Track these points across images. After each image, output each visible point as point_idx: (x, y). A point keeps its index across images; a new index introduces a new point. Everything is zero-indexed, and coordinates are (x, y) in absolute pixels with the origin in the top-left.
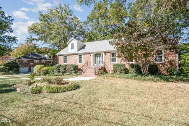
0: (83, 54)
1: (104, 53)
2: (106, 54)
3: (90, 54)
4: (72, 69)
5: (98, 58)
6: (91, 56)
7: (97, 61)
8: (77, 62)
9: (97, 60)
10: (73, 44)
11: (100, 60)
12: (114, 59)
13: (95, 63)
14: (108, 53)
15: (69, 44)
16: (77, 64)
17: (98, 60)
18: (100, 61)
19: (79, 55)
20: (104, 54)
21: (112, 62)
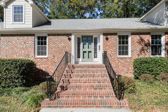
0: (49, 35)
1: (104, 34)
2: (108, 37)
3: (68, 35)
4: (15, 73)
5: (86, 46)
6: (70, 39)
7: (84, 52)
8: (33, 54)
9: (84, 50)
10: (19, 8)
11: (89, 50)
12: (123, 49)
13: (79, 57)
14: (111, 34)
15: (6, 7)
16: (32, 59)
17: (86, 49)
18: (89, 52)
19: (36, 36)
20: (102, 37)
21: (120, 54)
